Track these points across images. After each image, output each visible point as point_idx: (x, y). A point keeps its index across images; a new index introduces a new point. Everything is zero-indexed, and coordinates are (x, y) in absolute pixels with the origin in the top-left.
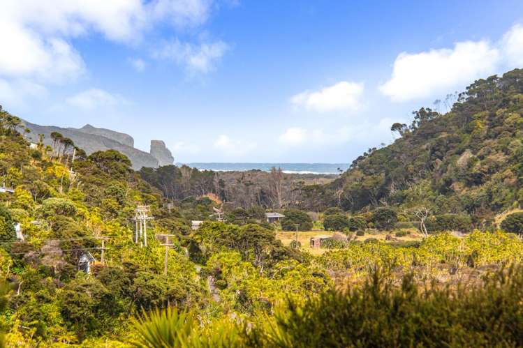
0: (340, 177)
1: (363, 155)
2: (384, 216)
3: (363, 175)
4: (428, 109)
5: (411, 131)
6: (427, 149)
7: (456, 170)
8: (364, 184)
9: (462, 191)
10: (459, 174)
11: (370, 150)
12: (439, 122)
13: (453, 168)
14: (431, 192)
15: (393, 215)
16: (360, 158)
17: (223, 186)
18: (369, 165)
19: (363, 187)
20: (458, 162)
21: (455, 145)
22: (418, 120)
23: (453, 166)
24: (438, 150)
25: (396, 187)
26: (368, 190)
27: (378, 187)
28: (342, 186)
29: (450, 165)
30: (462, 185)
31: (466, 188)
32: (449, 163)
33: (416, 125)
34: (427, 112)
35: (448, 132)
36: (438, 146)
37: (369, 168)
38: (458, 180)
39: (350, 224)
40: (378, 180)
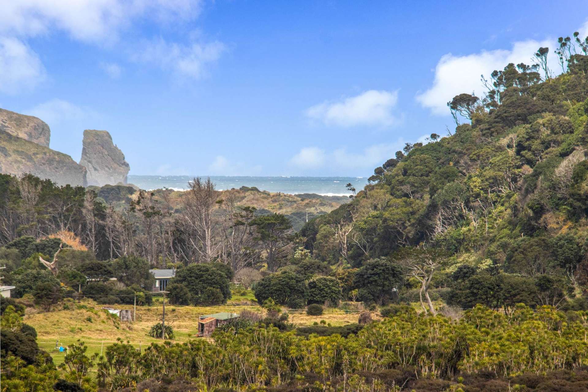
0: (349, 201)
1: (395, 158)
2: (376, 278)
3: (388, 196)
4: (522, 66)
5: (487, 110)
6: (509, 146)
7: (554, 187)
8: (386, 215)
9: (561, 228)
10: (559, 196)
11: (407, 148)
12: (539, 93)
13: (546, 184)
14: (506, 231)
15: (394, 275)
16: (390, 164)
17: (103, 217)
18: (401, 177)
19: (385, 220)
20: (557, 171)
21: (560, 137)
22: (502, 89)
23: (546, 179)
24: (529, 148)
25: (447, 221)
26: (394, 228)
27: (413, 221)
28: (351, 220)
29: (541, 177)
30: (562, 216)
31: (570, 224)
32: (540, 173)
33: (497, 98)
34: (520, 71)
35: (555, 113)
36: (528, 139)
37: (401, 183)
38: (557, 207)
39: (308, 292)
40: (416, 208)
